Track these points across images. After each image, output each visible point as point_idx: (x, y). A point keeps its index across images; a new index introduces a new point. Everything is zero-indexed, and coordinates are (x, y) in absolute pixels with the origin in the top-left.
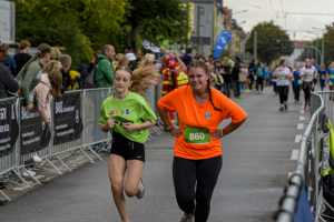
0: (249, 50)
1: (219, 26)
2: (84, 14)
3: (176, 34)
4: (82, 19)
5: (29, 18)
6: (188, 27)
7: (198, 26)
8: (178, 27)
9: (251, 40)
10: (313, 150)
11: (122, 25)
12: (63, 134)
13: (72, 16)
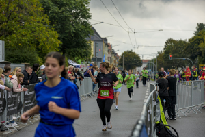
0: (121, 64)
1: (106, 51)
2: (39, 47)
3: (85, 56)
4: (38, 49)
5: (12, 48)
6: (90, 53)
7: (96, 53)
8: (85, 52)
9: (121, 59)
10: (150, 110)
12: (28, 105)
13: (33, 48)
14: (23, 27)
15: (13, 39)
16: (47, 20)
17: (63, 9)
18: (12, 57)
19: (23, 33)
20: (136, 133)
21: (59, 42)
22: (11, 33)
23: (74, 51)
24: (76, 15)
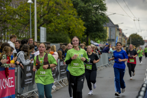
0: (129, 43)
1: (118, 34)
3: (103, 38)
4: (69, 33)
5: (51, 33)
6: (106, 36)
7: (110, 35)
8: (103, 35)
9: (129, 40)
11: (83, 35)
12: (63, 73)
13: (66, 32)
14: (58, 18)
15: (52, 26)
16: (75, 12)
17: (87, 4)
18: (51, 39)
19: (59, 21)
20: (142, 93)
21: (85, 28)
22: (50, 22)
23: (95, 34)
24: (97, 9)
